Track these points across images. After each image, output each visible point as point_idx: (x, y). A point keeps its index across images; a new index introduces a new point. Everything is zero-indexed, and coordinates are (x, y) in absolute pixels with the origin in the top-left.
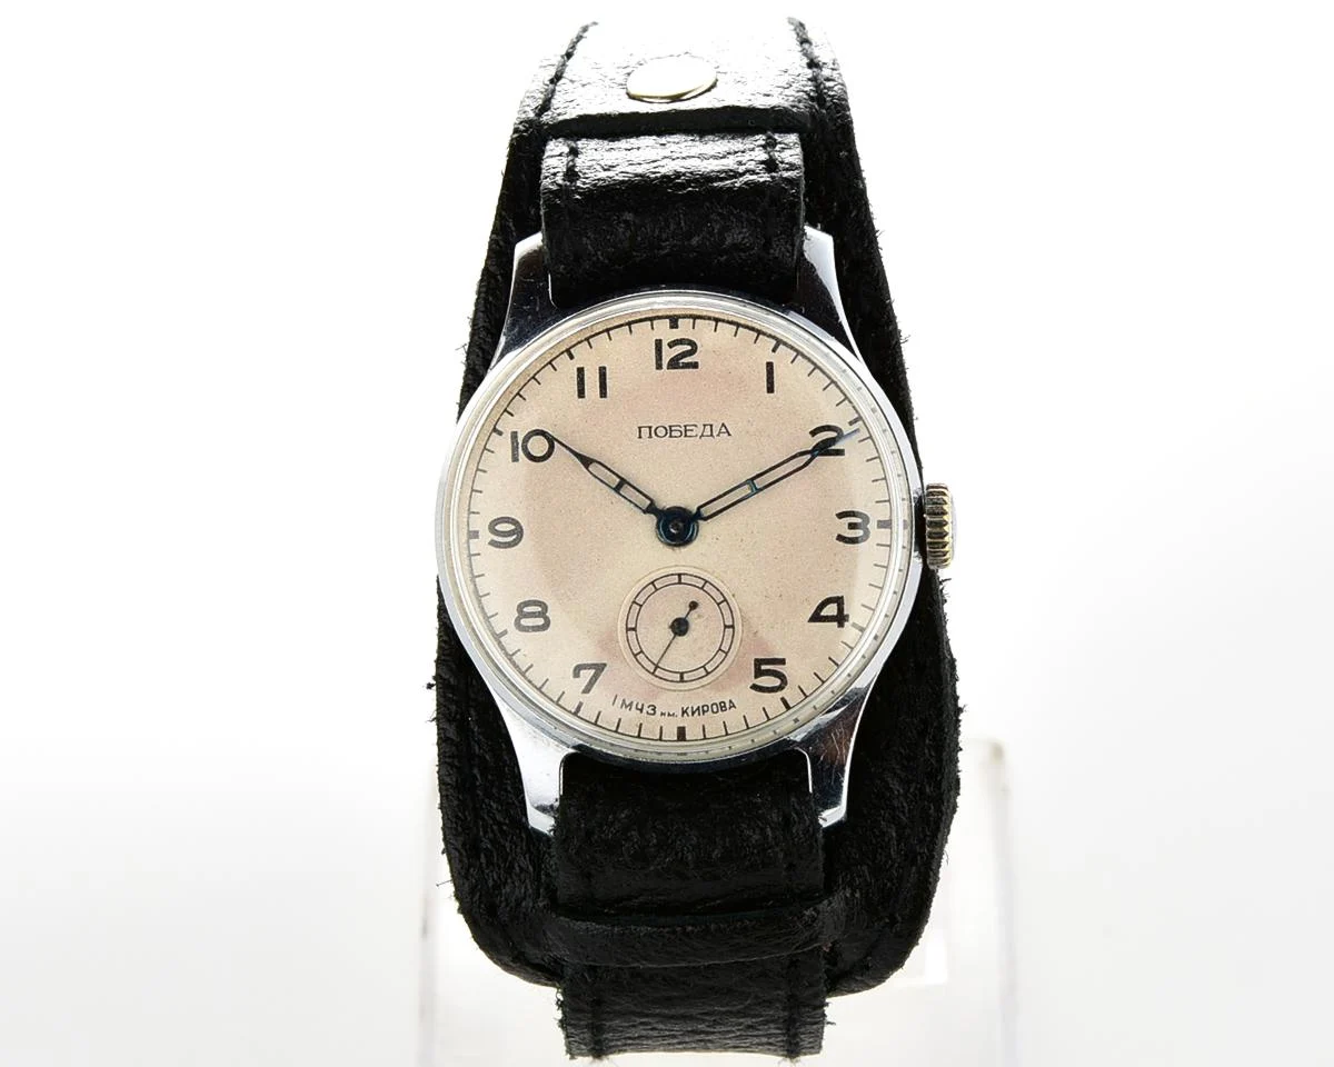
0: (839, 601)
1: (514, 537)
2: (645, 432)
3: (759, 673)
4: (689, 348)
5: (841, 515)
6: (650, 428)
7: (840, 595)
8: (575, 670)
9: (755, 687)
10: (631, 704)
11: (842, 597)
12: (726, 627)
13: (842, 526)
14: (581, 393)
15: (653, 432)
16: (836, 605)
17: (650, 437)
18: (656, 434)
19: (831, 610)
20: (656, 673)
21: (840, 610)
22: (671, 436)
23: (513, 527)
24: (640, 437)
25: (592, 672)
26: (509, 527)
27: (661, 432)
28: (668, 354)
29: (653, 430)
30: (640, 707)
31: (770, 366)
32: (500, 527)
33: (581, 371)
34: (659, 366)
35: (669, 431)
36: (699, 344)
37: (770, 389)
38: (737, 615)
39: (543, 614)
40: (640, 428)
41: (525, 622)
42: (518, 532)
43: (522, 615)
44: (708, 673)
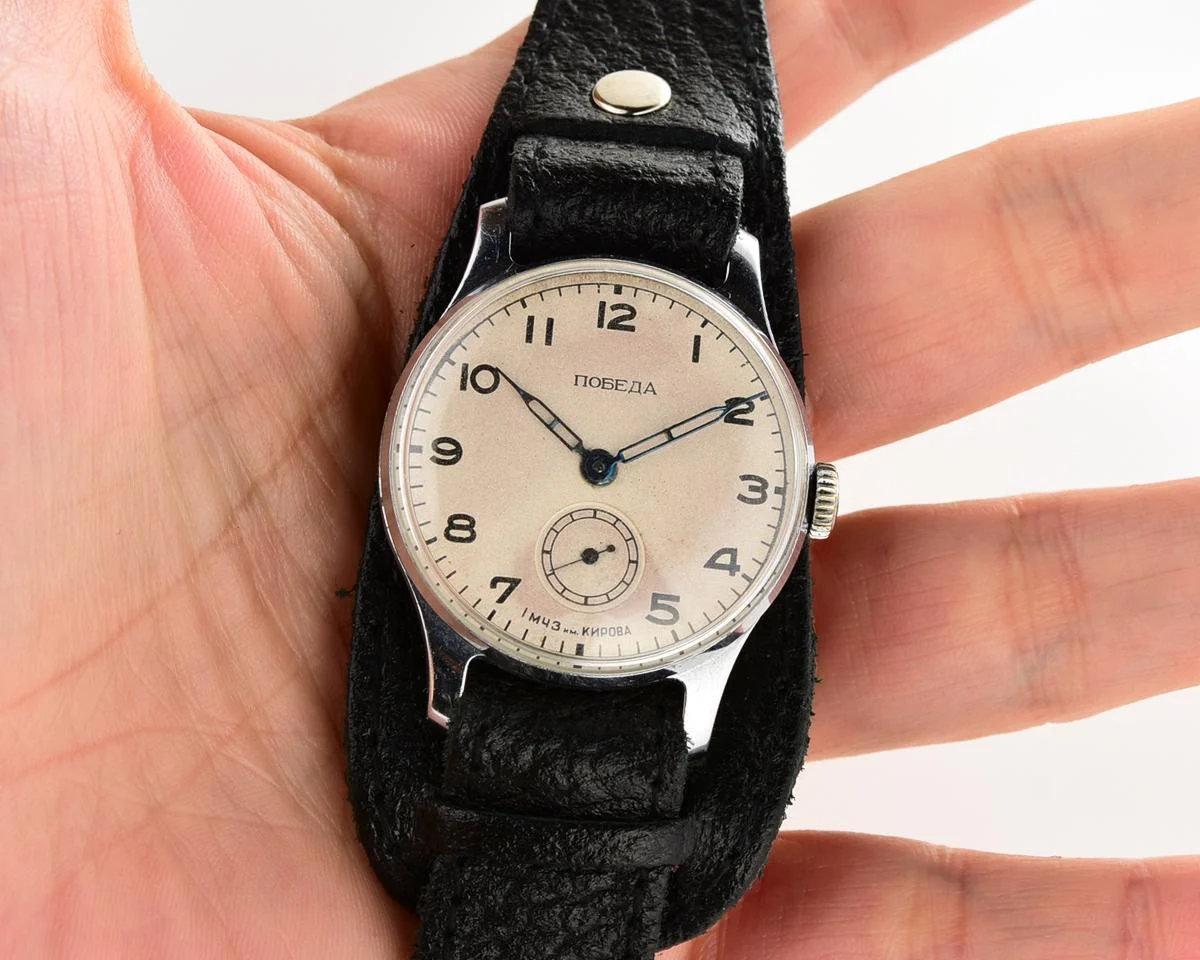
0: (733, 552)
1: (454, 456)
2: (581, 380)
3: (655, 606)
4: (629, 313)
5: (745, 478)
6: (586, 377)
7: (734, 547)
8: (493, 580)
9: (649, 618)
10: (538, 618)
11: (736, 550)
12: (630, 561)
13: (743, 488)
14: (529, 339)
15: (588, 381)
16: (730, 555)
17: (585, 385)
18: (590, 384)
19: (725, 559)
20: (564, 594)
21: (734, 559)
22: (603, 388)
23: (453, 447)
24: (576, 384)
25: (508, 584)
26: (451, 447)
27: (595, 382)
28: (610, 316)
29: (588, 380)
30: (546, 622)
31: (697, 339)
32: (442, 446)
33: (531, 319)
34: (600, 325)
35: (603, 383)
36: (637, 311)
37: (696, 359)
38: (642, 552)
39: (470, 527)
40: (577, 376)
41: (453, 533)
42: (458, 451)
43: (451, 526)
44: (610, 600)
